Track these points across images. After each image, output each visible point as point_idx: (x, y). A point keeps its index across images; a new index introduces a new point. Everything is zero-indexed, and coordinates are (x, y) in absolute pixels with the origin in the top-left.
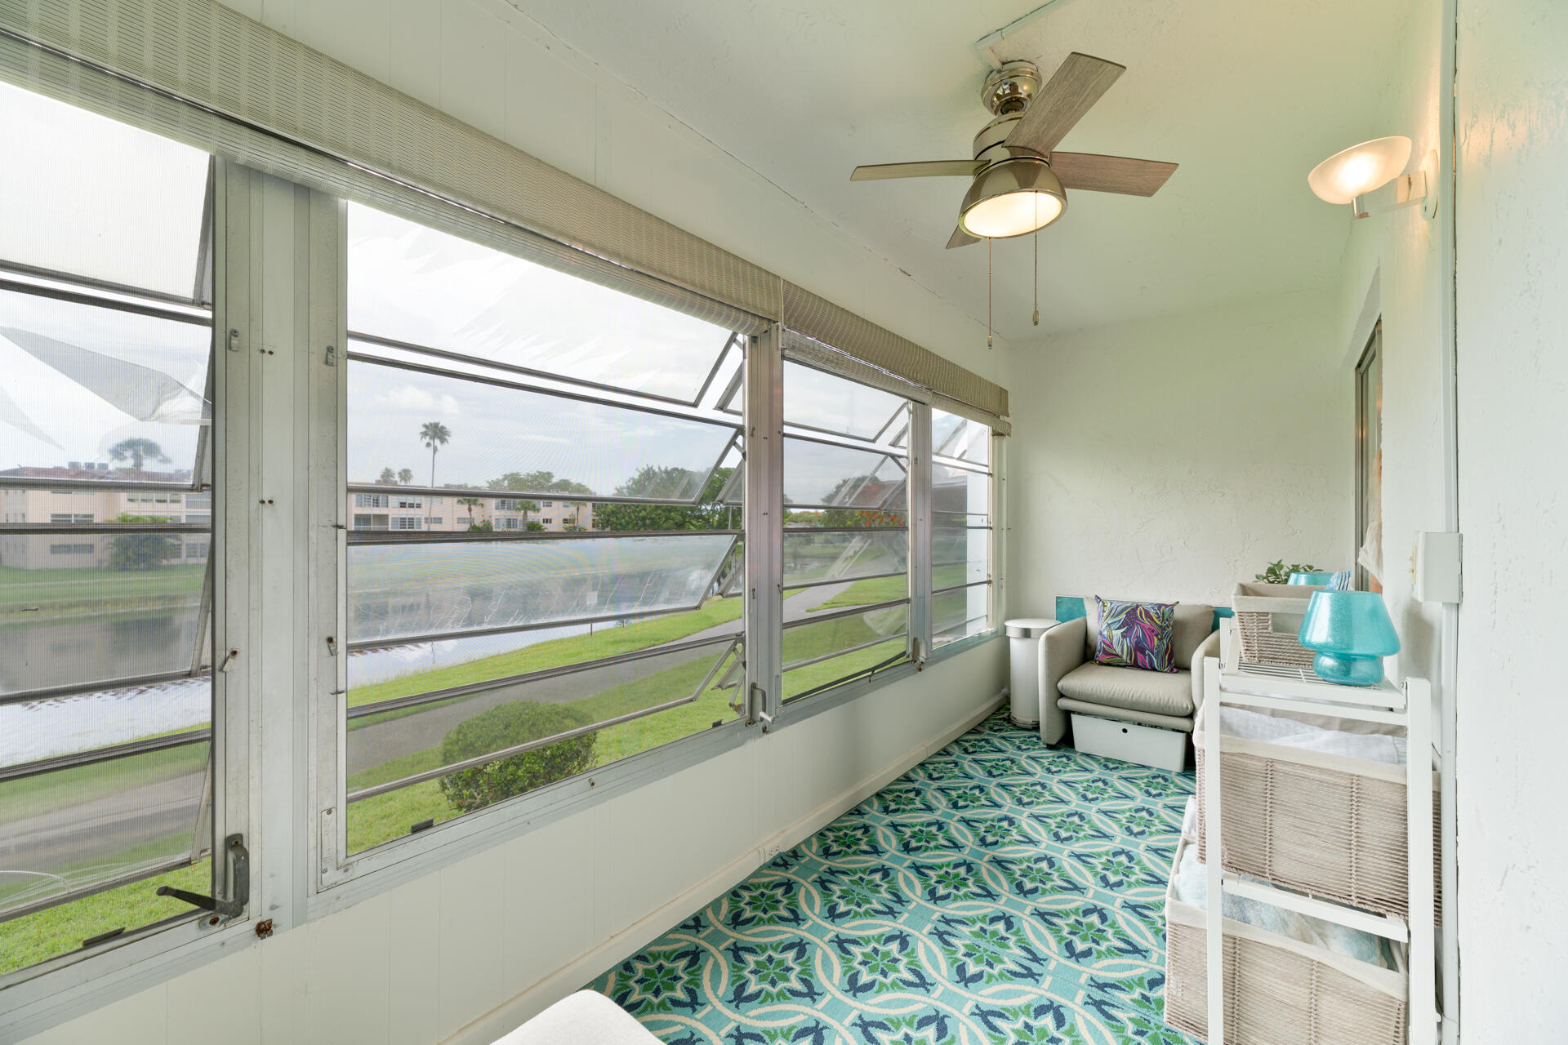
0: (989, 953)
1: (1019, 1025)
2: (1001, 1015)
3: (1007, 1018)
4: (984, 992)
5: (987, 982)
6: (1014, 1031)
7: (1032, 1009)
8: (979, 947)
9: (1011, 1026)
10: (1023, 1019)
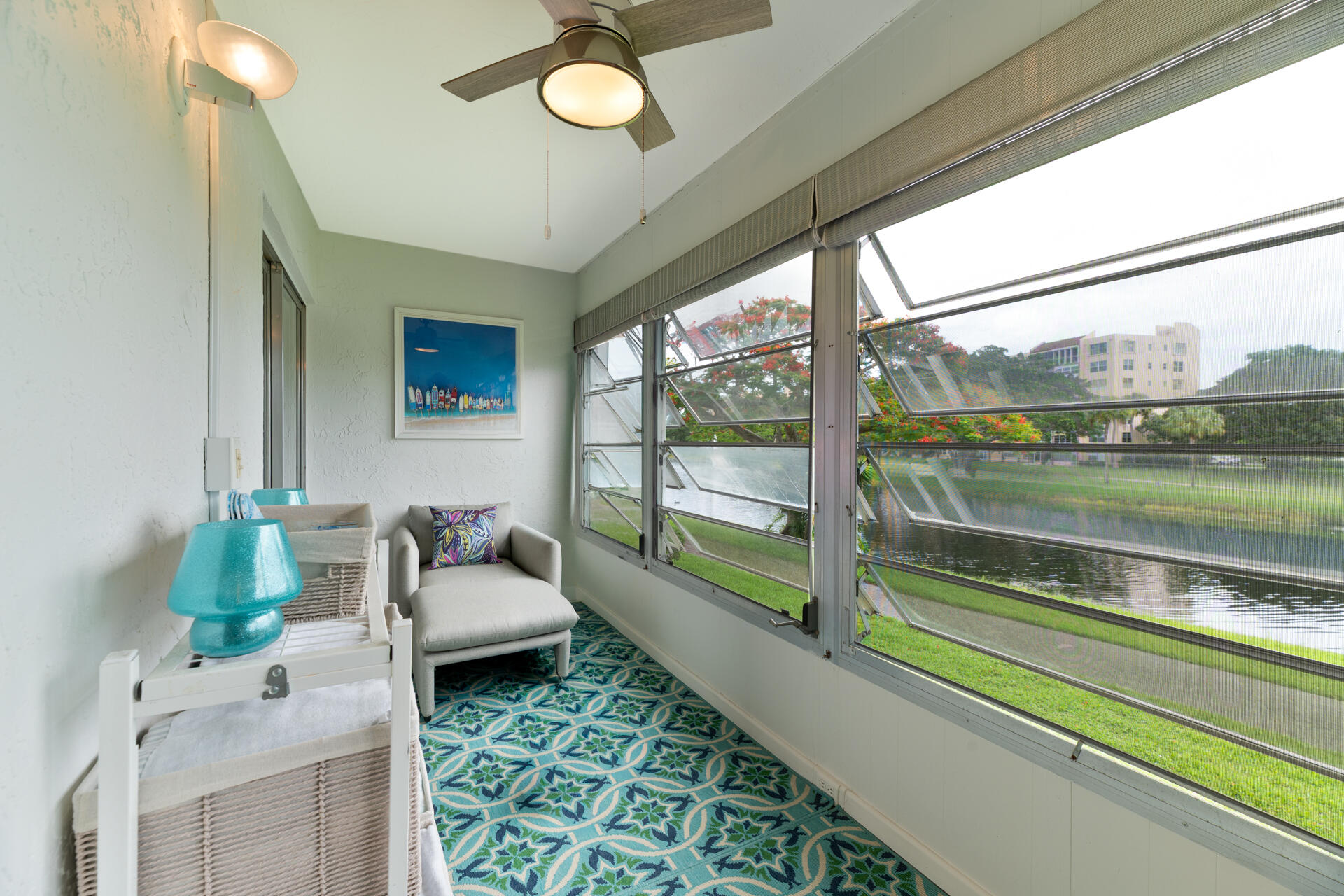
0: (612, 890)
1: (535, 856)
2: (552, 851)
3: (546, 853)
4: (577, 856)
5: (584, 865)
6: (535, 850)
7: (539, 875)
8: (624, 888)
9: (539, 851)
10: (538, 862)
